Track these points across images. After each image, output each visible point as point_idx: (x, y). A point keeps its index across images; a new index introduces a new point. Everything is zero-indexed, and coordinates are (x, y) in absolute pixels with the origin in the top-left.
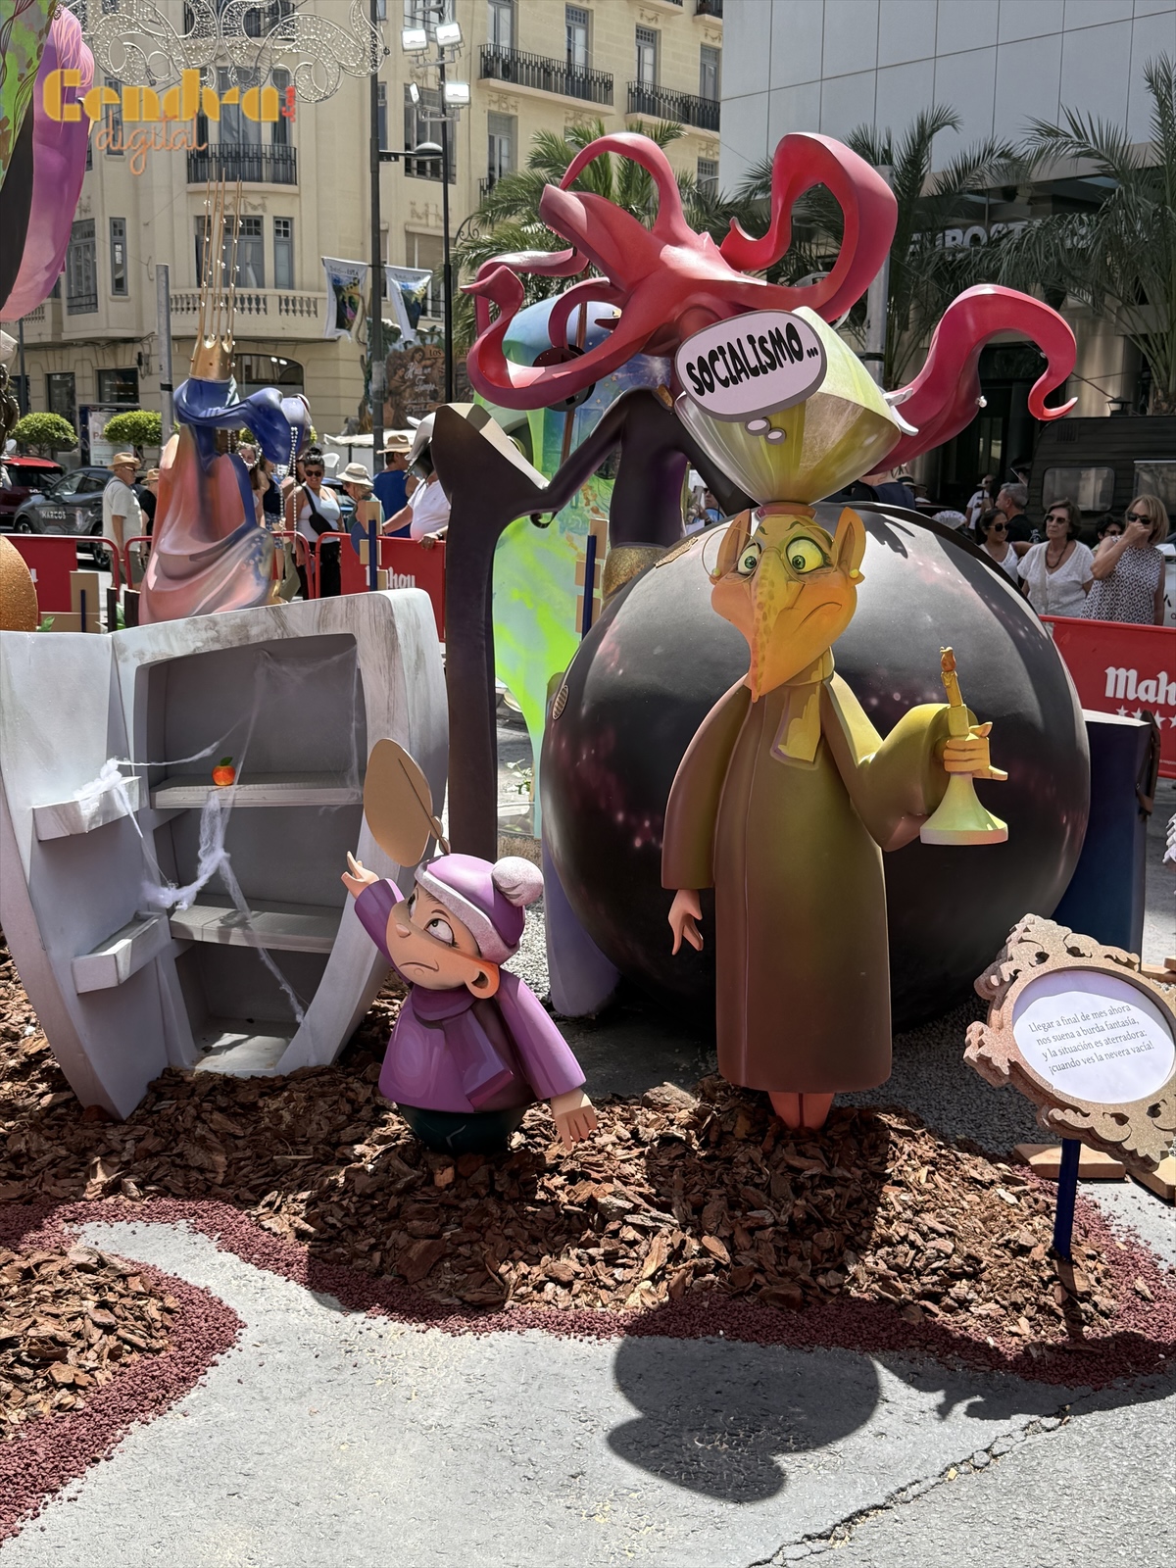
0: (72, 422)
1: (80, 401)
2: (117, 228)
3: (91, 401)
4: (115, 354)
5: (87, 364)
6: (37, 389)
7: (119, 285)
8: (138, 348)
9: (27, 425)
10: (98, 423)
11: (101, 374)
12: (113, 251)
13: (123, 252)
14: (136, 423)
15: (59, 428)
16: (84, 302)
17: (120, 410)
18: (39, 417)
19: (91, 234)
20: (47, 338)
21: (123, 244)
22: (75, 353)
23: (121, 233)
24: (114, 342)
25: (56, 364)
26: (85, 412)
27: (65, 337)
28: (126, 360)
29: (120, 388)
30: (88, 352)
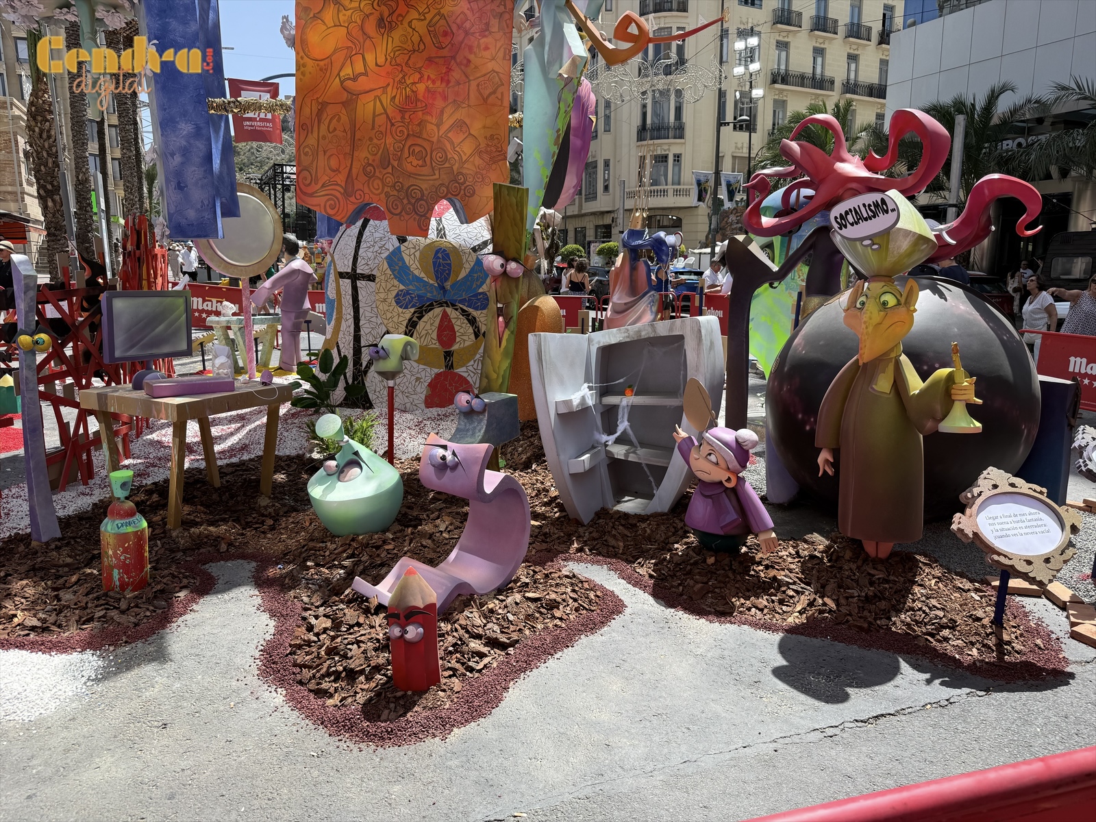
0: (584, 248)
1: (588, 239)
2: (607, 164)
3: (592, 239)
4: (603, 218)
5: (591, 223)
6: (571, 235)
7: (606, 188)
8: (612, 215)
9: (566, 250)
10: (595, 247)
11: (597, 227)
12: (604, 174)
13: (609, 174)
14: (609, 248)
15: (579, 251)
16: (592, 196)
17: (604, 242)
18: (571, 246)
19: (596, 167)
20: (576, 213)
21: (609, 171)
22: (587, 219)
23: (608, 165)
24: (603, 213)
25: (579, 224)
26: (589, 243)
27: (583, 212)
28: (607, 220)
29: (604, 233)
30: (592, 218)
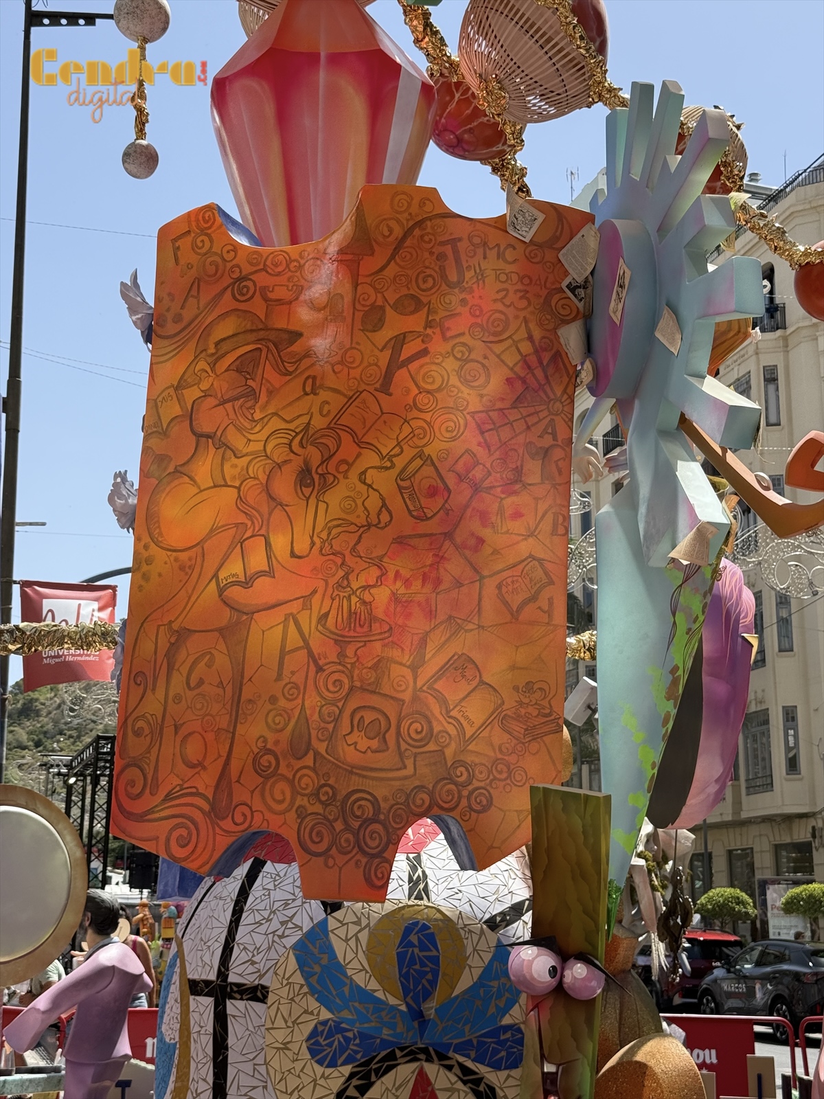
0: (752, 895)
1: (759, 876)
2: (790, 715)
3: (768, 875)
4: (790, 829)
5: (764, 839)
6: (720, 865)
7: (793, 765)
8: (812, 822)
9: (710, 900)
10: (777, 896)
11: (778, 848)
12: (786, 735)
13: (796, 736)
14: (811, 896)
15: (739, 902)
16: (760, 782)
17: (797, 883)
18: (721, 892)
19: (766, 722)
20: (728, 817)
21: (796, 730)
22: (754, 830)
23: (794, 719)
24: (789, 819)
25: (736, 841)
26: (764, 884)
27: (744, 815)
28: (801, 834)
29: (795, 860)
30: (765, 828)
